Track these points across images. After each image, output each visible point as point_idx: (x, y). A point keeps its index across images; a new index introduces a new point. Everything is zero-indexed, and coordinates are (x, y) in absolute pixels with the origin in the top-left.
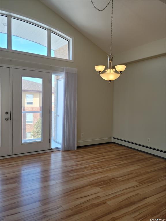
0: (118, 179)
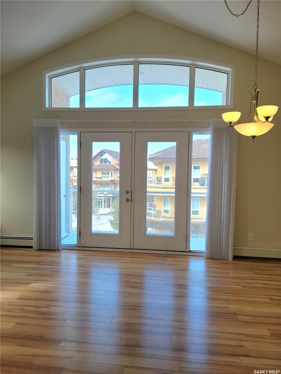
0: (239, 317)
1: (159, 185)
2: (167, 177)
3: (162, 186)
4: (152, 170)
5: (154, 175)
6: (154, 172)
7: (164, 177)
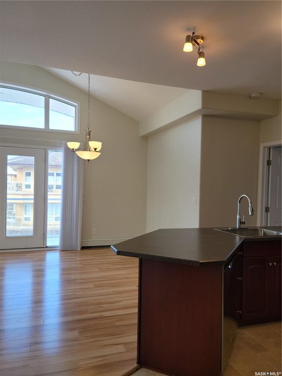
1: (19, 192)
2: (27, 183)
3: (22, 193)
4: (11, 175)
5: (12, 182)
6: (13, 177)
7: (24, 184)
